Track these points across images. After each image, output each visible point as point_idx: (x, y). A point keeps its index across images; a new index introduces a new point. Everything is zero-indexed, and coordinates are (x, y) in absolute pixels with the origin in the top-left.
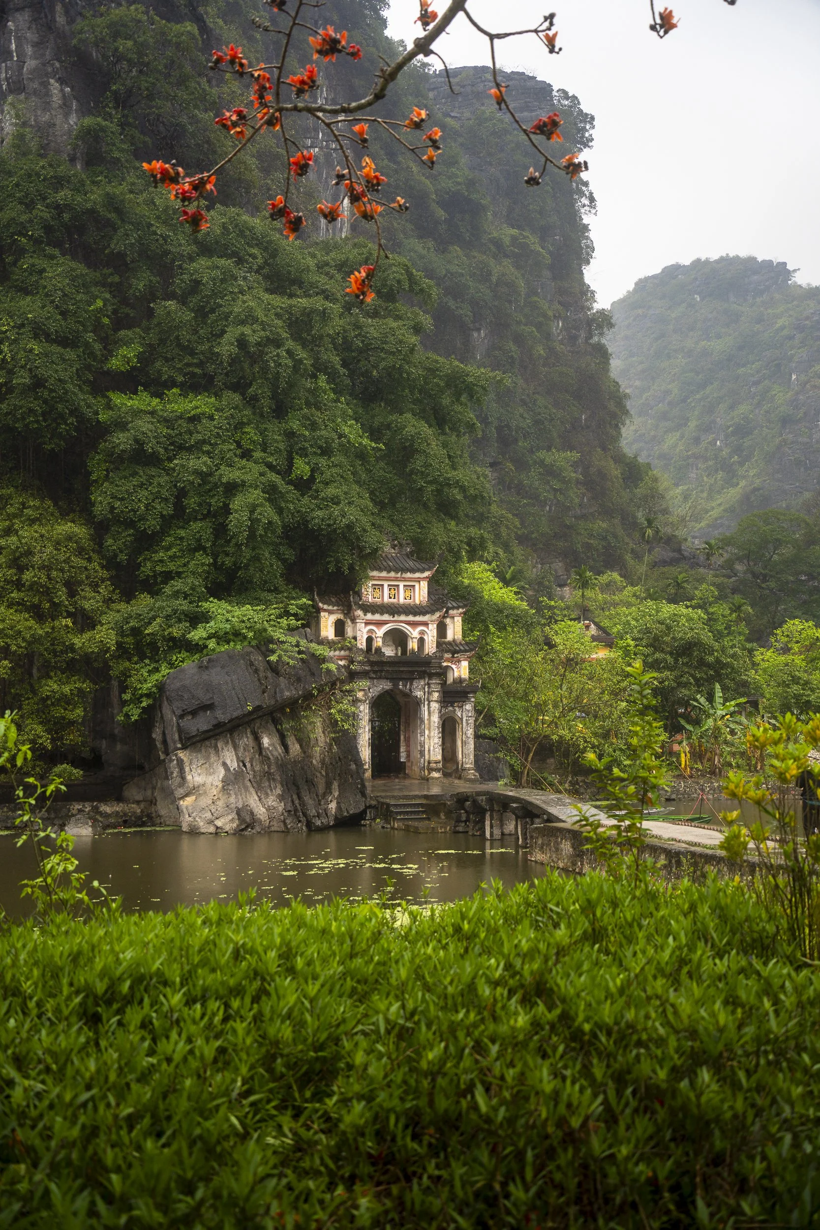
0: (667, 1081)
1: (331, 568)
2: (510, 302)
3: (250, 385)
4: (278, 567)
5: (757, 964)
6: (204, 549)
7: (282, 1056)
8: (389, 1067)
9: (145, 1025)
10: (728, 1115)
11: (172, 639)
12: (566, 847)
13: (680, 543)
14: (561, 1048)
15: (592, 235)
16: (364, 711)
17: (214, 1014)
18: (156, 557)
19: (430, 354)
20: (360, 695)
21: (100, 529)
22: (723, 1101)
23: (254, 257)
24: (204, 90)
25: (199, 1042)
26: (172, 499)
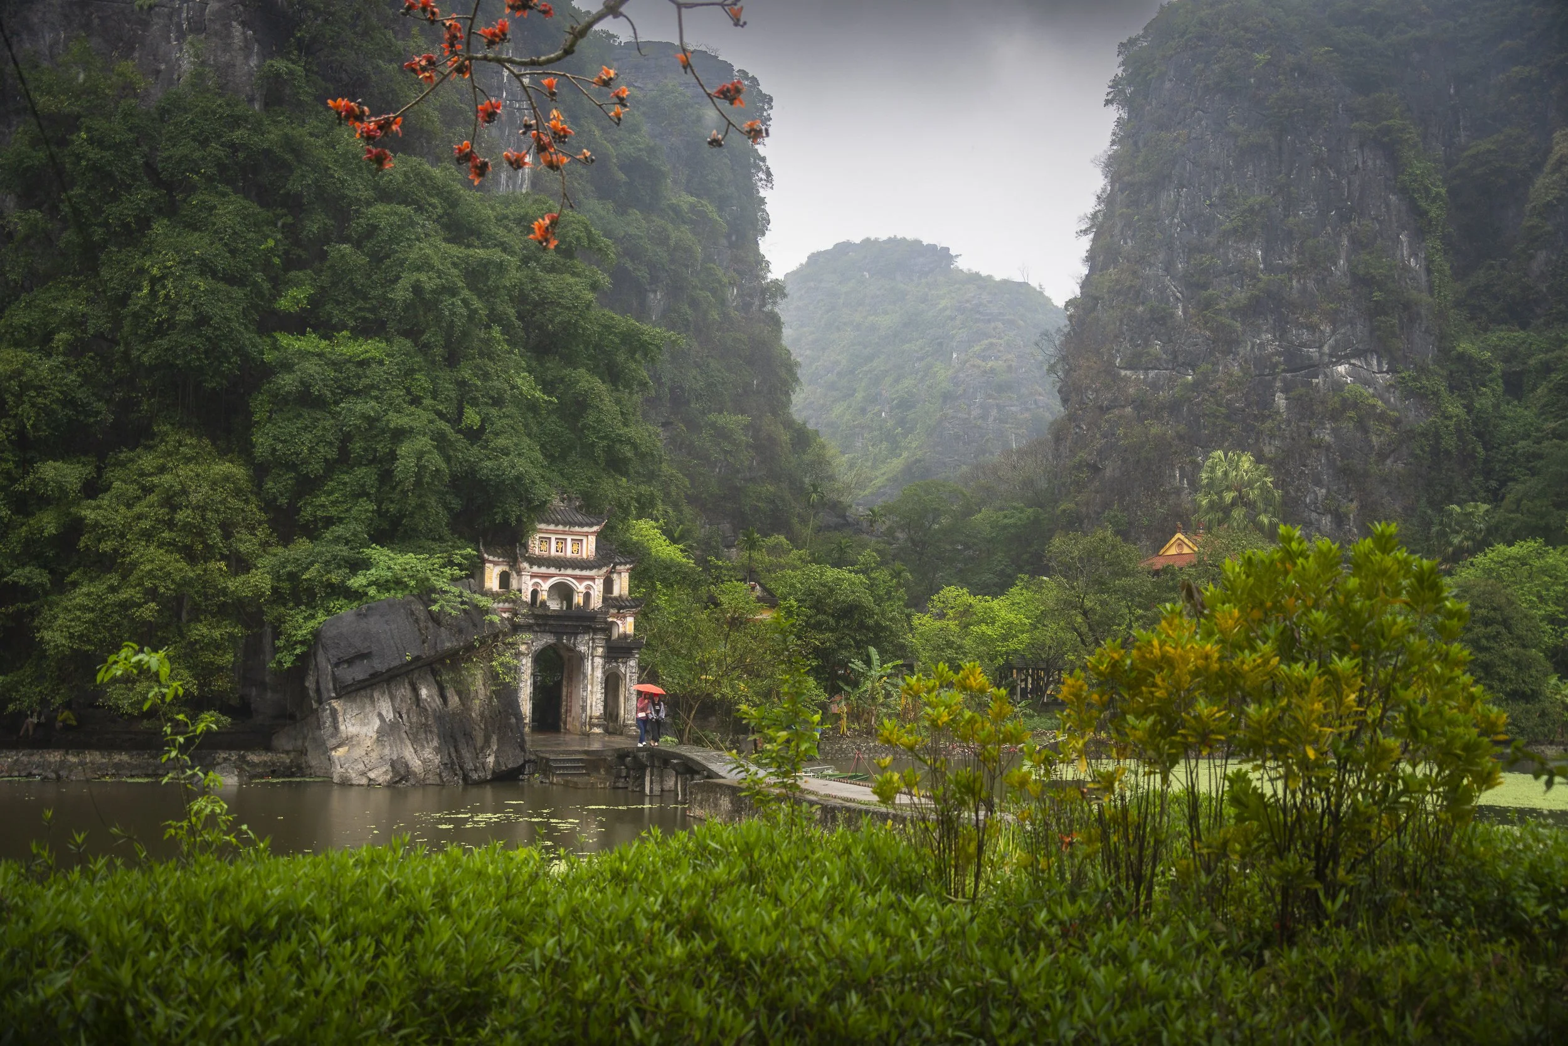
0: (818, 1005)
1: (498, 519)
2: (687, 266)
3: (423, 332)
4: (444, 516)
5: (906, 900)
6: (368, 495)
7: (434, 991)
8: (543, 1000)
9: (294, 959)
10: (873, 1035)
11: (330, 585)
12: (725, 803)
13: (845, 509)
14: (716, 977)
15: (768, 208)
16: (526, 664)
17: (365, 950)
18: (317, 502)
19: (606, 311)
20: (523, 648)
21: (260, 471)
22: (869, 1022)
23: (435, 207)
24: (390, 41)
25: (349, 975)
26: (337, 443)
